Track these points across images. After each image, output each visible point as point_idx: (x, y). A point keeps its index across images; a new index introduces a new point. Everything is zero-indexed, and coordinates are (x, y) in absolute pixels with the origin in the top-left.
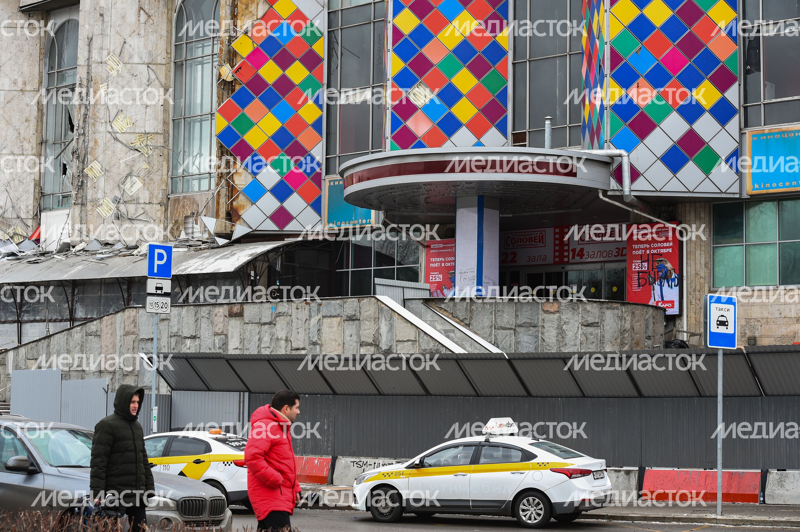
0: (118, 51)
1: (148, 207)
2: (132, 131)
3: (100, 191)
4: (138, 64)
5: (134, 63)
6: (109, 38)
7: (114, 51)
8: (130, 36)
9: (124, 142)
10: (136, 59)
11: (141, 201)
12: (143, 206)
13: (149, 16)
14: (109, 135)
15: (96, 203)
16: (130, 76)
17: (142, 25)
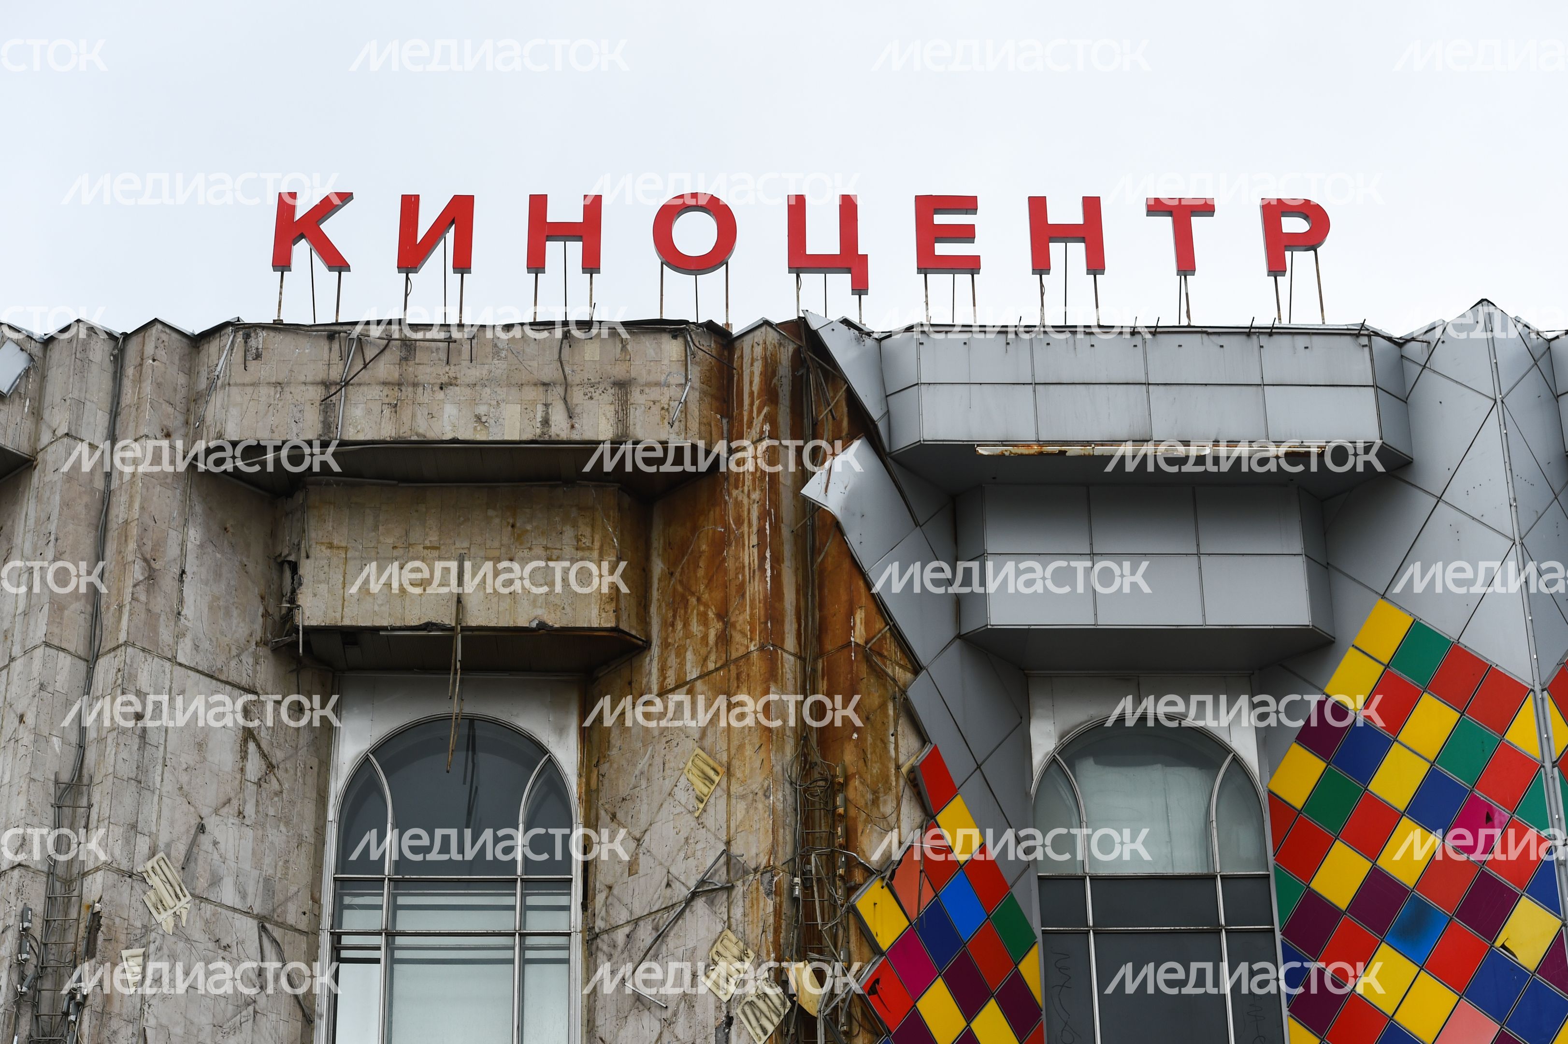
0: (180, 849)
4: (234, 910)
5: (221, 905)
6: (156, 798)
7: (168, 845)
8: (216, 812)
10: (228, 895)
13: (271, 767)
16: (211, 945)
17: (251, 788)
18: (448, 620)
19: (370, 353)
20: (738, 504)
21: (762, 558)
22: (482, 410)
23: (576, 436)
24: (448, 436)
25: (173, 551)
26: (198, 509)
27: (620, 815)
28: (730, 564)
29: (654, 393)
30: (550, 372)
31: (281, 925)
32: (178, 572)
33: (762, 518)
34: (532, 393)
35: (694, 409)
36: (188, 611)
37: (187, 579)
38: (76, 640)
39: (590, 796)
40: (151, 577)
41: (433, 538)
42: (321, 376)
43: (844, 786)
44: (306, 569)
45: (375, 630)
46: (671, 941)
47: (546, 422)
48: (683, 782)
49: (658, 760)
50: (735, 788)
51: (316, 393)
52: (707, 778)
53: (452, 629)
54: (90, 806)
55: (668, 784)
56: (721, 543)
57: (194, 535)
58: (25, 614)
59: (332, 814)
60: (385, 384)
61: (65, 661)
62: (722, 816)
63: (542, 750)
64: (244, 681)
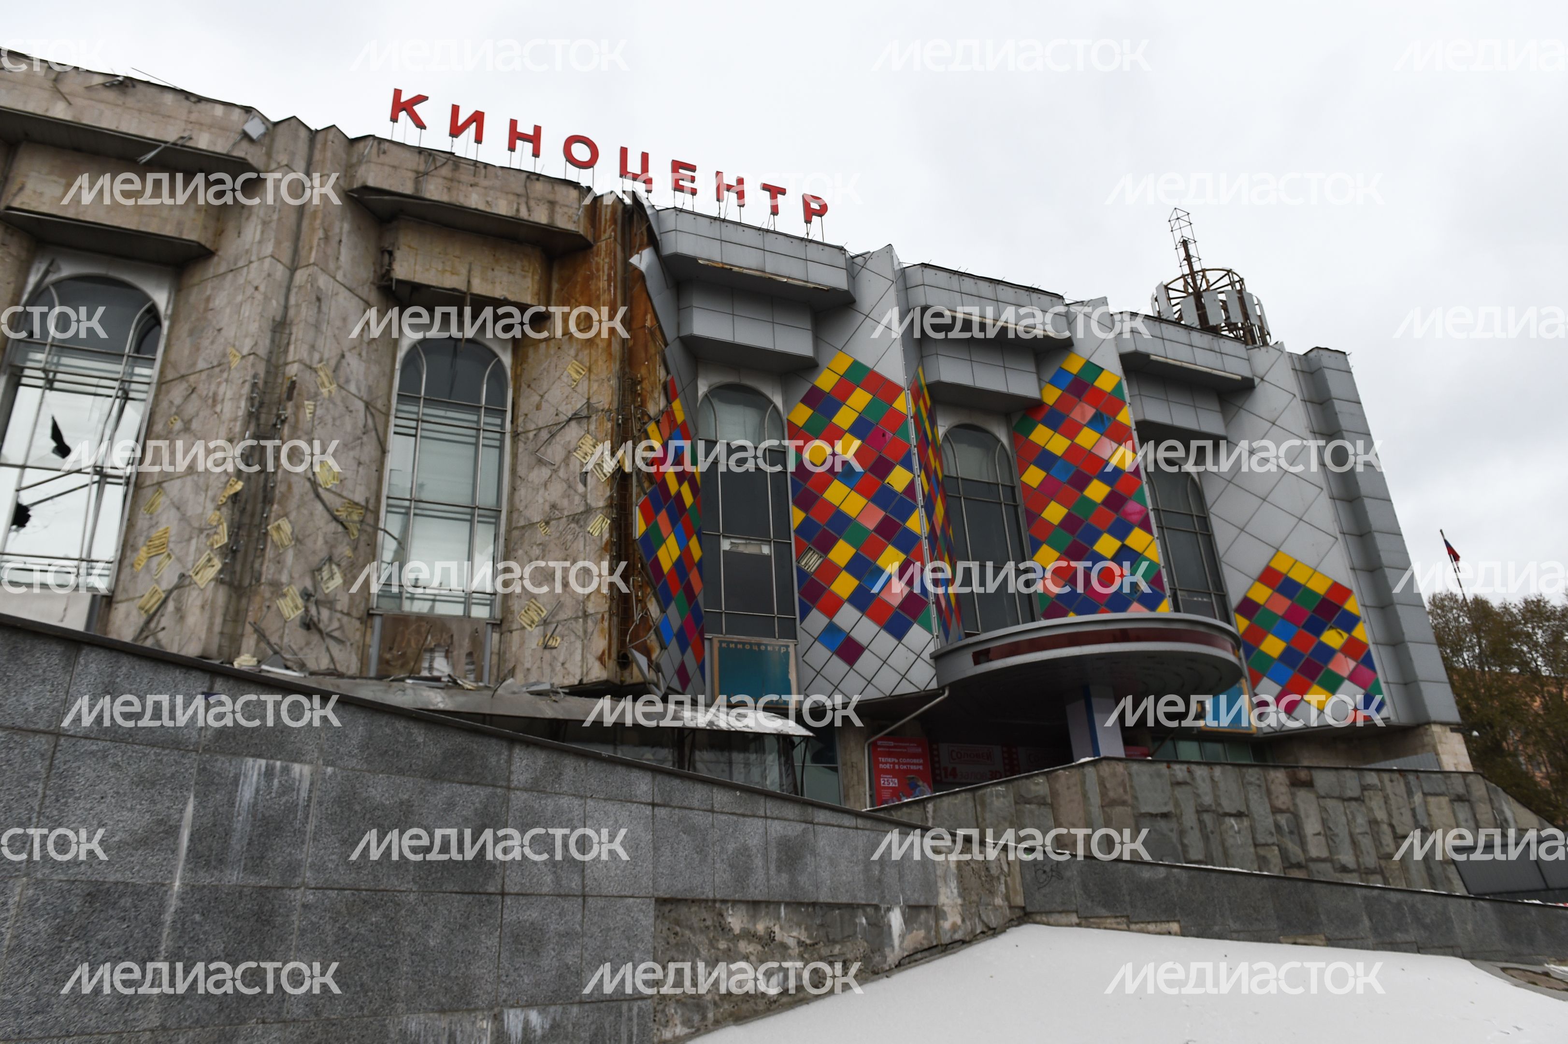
0: (333, 363)
1: (345, 619)
2: (338, 491)
3: (285, 572)
4: (355, 396)
5: (350, 392)
6: (324, 337)
7: (328, 360)
8: (350, 350)
9: (328, 503)
10: (353, 388)
11: (339, 607)
12: (339, 615)
14: (308, 484)
15: (277, 588)
16: (344, 408)
17: (365, 345)
18: (464, 288)
19: (438, 164)
20: (598, 263)
21: (609, 285)
22: (489, 199)
23: (531, 219)
24: (474, 206)
25: (337, 230)
26: (349, 215)
27: (533, 386)
28: (593, 287)
29: (566, 209)
30: (520, 190)
31: (375, 408)
32: (337, 239)
33: (610, 268)
34: (511, 197)
35: (582, 220)
36: (342, 258)
37: (343, 244)
38: (286, 258)
39: (517, 377)
40: (327, 238)
41: (457, 253)
42: (415, 167)
43: (640, 382)
44: (398, 254)
45: (428, 287)
46: (558, 438)
47: (518, 210)
48: (565, 373)
49: (553, 365)
50: (593, 377)
51: (412, 175)
52: (578, 372)
53: (465, 293)
54: (291, 334)
55: (558, 374)
56: (588, 279)
57: (346, 227)
58: (260, 242)
59: (398, 366)
60: (445, 178)
61: (280, 267)
62: (586, 388)
63: (495, 355)
64: (365, 297)
